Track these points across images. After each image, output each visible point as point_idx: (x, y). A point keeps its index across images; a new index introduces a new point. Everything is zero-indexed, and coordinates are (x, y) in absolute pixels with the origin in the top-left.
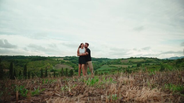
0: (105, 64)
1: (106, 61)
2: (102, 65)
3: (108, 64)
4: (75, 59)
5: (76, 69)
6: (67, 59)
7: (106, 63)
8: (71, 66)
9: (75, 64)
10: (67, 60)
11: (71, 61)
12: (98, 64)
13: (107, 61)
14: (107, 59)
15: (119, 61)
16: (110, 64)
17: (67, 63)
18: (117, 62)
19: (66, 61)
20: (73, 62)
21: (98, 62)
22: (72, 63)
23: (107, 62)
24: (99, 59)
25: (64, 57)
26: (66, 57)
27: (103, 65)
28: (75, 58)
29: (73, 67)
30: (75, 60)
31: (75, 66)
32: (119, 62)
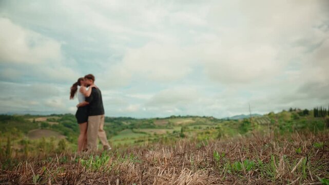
0: (127, 128)
1: (129, 123)
2: (121, 130)
3: (132, 128)
4: (70, 120)
5: (71, 138)
7: (129, 127)
8: (62, 134)
9: (71, 129)
10: (54, 120)
11: (62, 123)
12: (114, 128)
13: (131, 122)
14: (130, 119)
15: (152, 122)
16: (136, 128)
17: (55, 126)
18: (147, 124)
19: (52, 123)
20: (66, 125)
21: (113, 124)
22: (65, 128)
23: (131, 125)
24: (115, 119)
25: (48, 116)
26: (52, 115)
27: (123, 129)
28: (70, 118)
29: (65, 134)
31: (70, 133)
32: (152, 124)
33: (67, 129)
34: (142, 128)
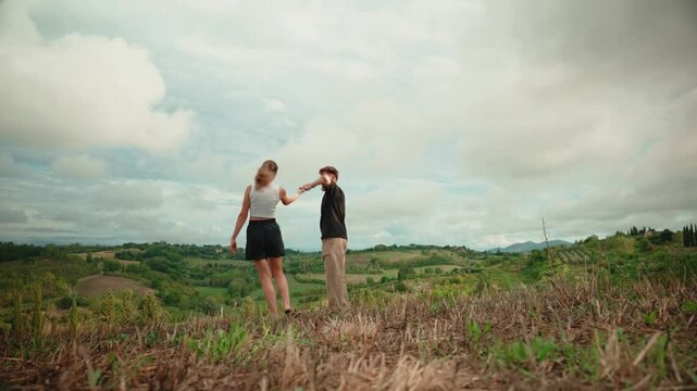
3: (294, 273)
4: (165, 255)
5: (167, 293)
6: (129, 253)
7: (288, 270)
8: (146, 285)
9: (165, 275)
10: (131, 256)
11: (147, 263)
13: (291, 259)
16: (303, 273)
17: (132, 270)
19: (126, 263)
20: (155, 267)
22: (152, 272)
23: (292, 265)
25: (118, 247)
26: (126, 246)
28: (165, 251)
29: (154, 286)
30: (164, 259)
31: (164, 283)
33: (158, 273)
34: (314, 272)
